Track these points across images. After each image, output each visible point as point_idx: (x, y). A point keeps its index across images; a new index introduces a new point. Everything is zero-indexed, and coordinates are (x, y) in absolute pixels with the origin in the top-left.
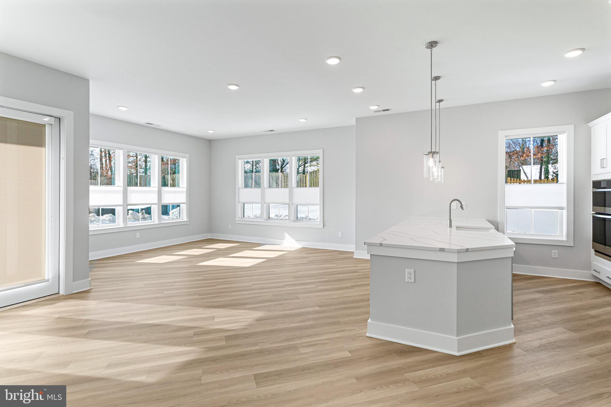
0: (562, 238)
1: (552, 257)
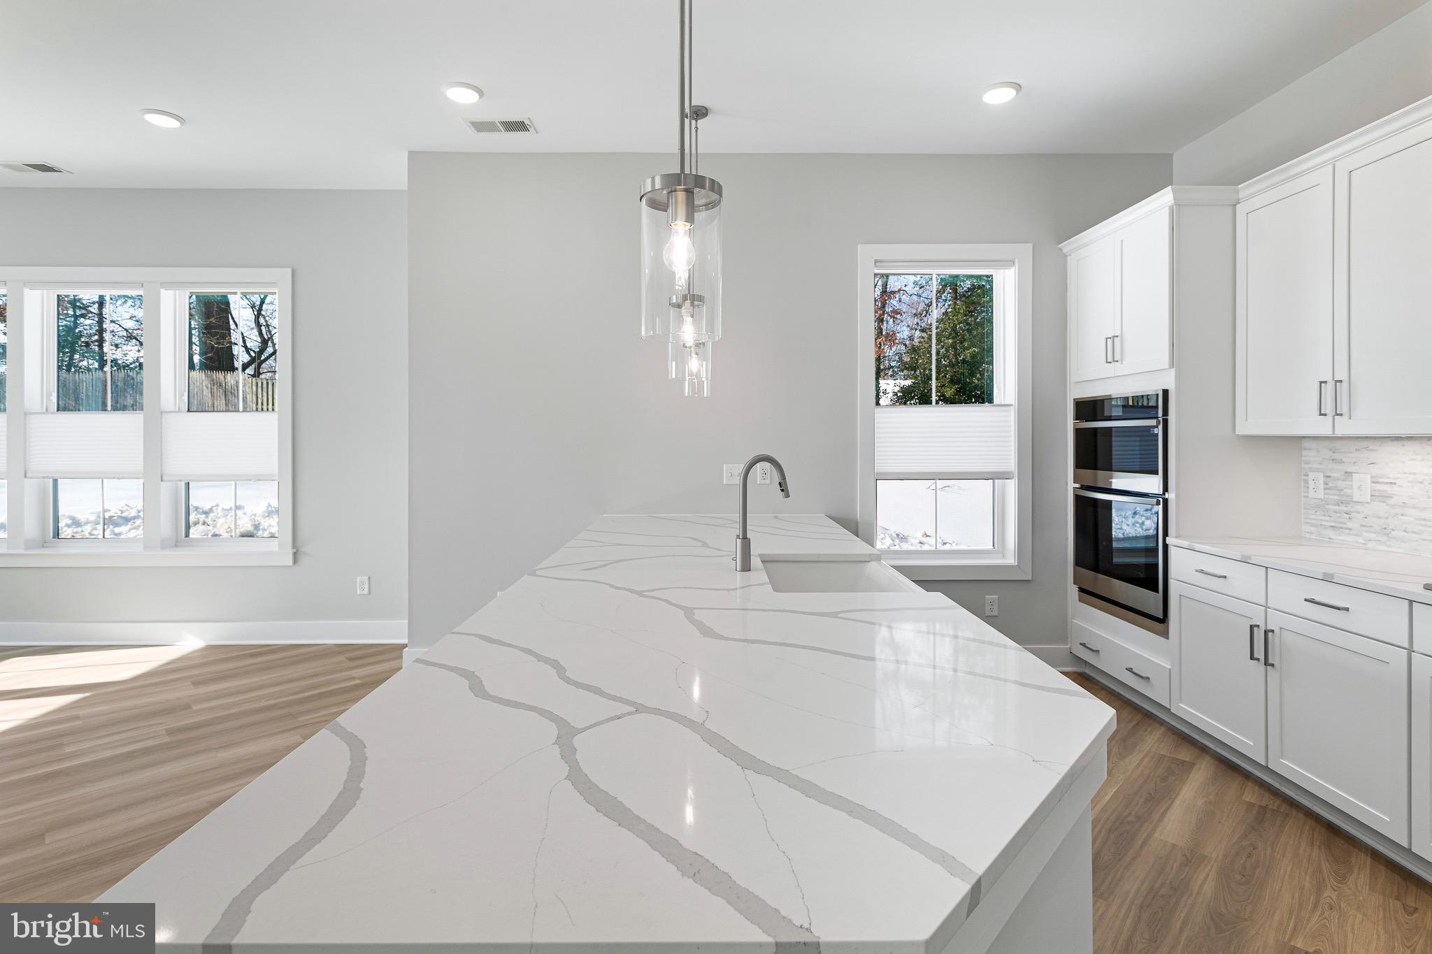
0: (1004, 557)
1: (986, 615)
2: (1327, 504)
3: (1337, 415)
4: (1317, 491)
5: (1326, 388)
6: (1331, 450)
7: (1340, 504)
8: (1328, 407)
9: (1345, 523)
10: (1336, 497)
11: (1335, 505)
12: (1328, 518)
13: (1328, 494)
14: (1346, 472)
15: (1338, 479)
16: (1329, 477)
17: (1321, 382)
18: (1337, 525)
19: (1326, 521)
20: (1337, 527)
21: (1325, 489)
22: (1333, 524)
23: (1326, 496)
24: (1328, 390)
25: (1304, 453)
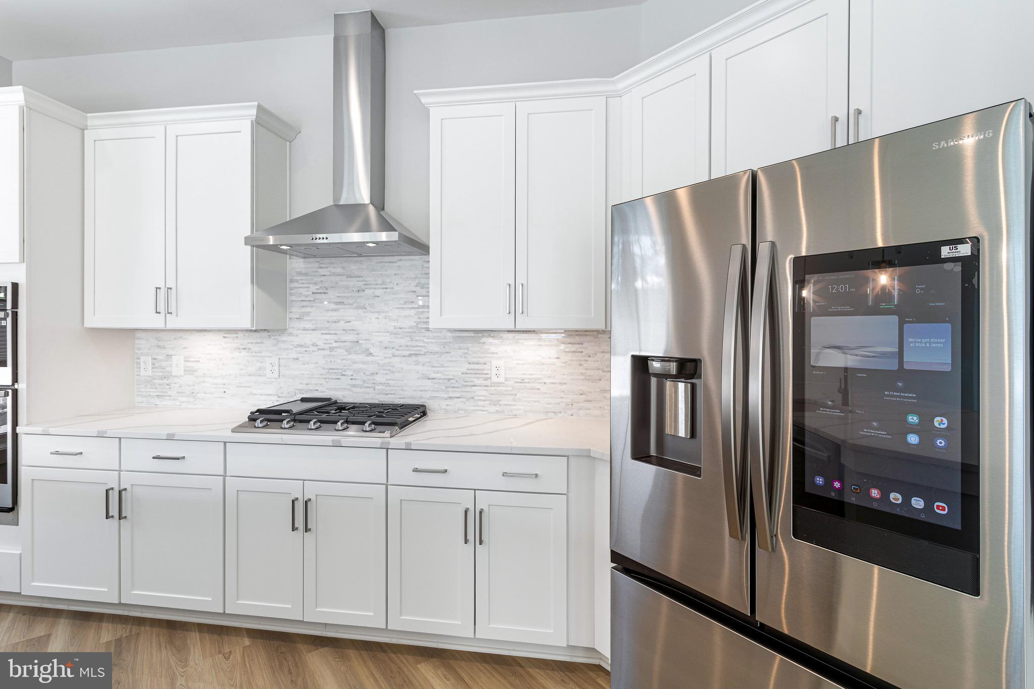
2: (154, 379)
3: (168, 313)
4: (146, 371)
5: (160, 292)
6: (156, 339)
7: (163, 379)
8: (162, 307)
9: (167, 392)
10: (161, 374)
11: (160, 379)
12: (154, 390)
13: (154, 372)
14: (167, 355)
15: (162, 361)
16: (155, 359)
17: (157, 288)
18: (161, 394)
19: (153, 392)
20: (160, 396)
21: (152, 368)
22: (158, 394)
23: (153, 374)
24: (162, 294)
25: (137, 341)
